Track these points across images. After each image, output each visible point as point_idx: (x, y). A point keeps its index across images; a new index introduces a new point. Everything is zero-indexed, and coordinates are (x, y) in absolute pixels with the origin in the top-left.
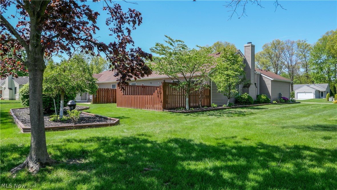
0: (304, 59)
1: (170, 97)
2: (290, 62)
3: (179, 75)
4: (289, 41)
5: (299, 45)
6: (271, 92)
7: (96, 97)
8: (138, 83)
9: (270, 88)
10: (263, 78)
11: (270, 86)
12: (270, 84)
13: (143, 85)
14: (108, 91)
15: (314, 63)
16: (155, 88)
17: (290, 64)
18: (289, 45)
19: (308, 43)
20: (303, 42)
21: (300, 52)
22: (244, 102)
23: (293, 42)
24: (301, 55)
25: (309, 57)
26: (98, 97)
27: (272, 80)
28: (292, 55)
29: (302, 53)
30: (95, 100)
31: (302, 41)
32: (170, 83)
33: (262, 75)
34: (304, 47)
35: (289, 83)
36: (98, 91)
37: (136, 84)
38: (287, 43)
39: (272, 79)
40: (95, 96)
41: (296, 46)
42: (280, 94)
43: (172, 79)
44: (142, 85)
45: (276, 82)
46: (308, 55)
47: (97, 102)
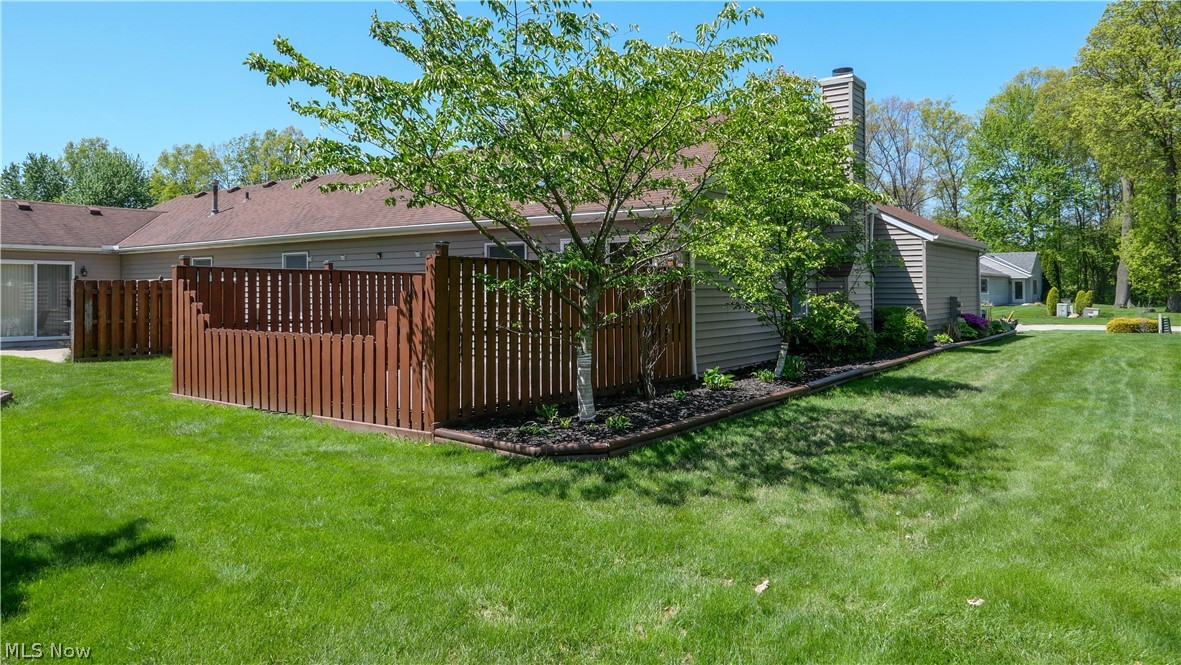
0: (944, 167)
1: (479, 349)
2: (898, 177)
3: (535, 212)
4: (894, 100)
5: (926, 118)
6: (928, 299)
7: (95, 327)
8: (315, 253)
9: (923, 275)
10: (890, 232)
11: (924, 269)
12: (923, 258)
13: (331, 265)
14: (165, 293)
15: (982, 180)
16: (397, 281)
17: (898, 183)
18: (896, 116)
19: (958, 109)
20: (942, 105)
21: (932, 141)
22: (840, 346)
23: (910, 106)
24: (935, 152)
25: (963, 158)
26: (109, 326)
27: (929, 243)
28: (908, 150)
29: (940, 145)
30: (88, 339)
31: (938, 103)
32: (478, 262)
33: (885, 217)
34: (943, 123)
35: (974, 251)
36: (109, 296)
37: (308, 259)
38: (890, 111)
39: (931, 238)
40: (89, 322)
41: (920, 121)
42: (953, 303)
43: (489, 234)
44: (327, 268)
45: (939, 248)
46: (958, 154)
47: (102, 352)
